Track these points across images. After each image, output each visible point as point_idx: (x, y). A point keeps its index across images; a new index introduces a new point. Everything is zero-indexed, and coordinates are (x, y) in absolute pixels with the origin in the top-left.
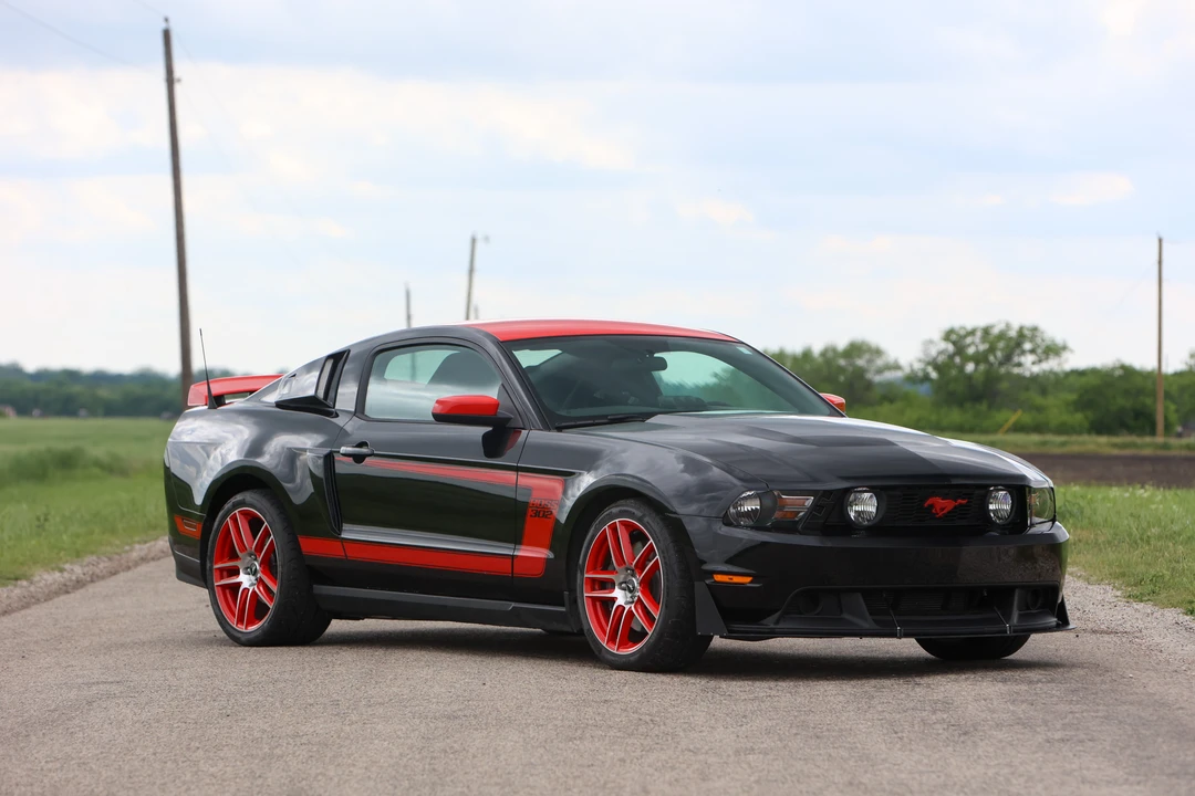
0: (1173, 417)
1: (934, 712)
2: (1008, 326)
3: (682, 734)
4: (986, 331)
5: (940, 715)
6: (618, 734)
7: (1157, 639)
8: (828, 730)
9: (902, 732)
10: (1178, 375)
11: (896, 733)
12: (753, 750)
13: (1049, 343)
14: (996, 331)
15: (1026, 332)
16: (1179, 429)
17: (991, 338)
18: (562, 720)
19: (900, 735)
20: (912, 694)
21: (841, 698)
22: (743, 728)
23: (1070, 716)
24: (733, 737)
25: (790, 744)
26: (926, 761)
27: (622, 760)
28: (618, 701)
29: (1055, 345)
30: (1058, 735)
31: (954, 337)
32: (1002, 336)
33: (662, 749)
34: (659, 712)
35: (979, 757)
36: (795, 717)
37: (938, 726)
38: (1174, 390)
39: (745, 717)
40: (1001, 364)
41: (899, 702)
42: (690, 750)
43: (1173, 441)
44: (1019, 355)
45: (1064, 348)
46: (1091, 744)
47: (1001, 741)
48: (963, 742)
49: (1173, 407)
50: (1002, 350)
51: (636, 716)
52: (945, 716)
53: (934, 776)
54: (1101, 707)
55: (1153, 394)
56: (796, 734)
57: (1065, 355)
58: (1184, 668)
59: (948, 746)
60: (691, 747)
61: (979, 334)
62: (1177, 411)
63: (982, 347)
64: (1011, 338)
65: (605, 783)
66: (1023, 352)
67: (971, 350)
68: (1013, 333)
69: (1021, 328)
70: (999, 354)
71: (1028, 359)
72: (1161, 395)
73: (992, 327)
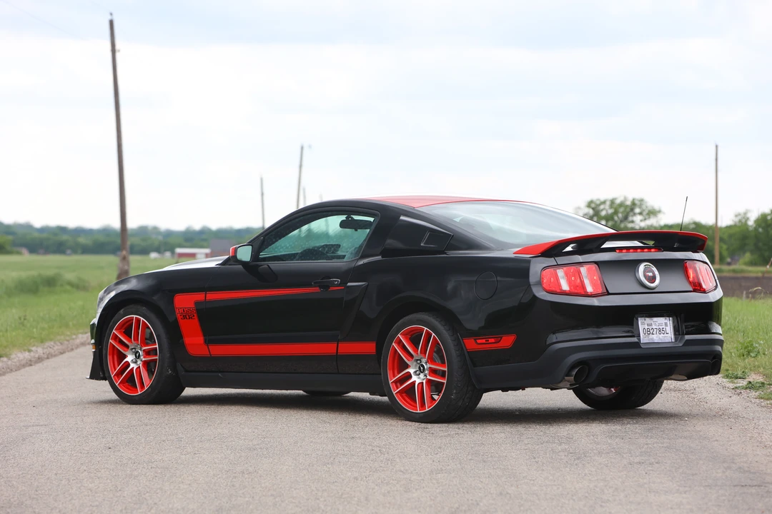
0: (725, 253)
1: (560, 444)
2: (626, 199)
3: (398, 460)
4: (612, 202)
5: (564, 446)
6: (357, 460)
7: (705, 395)
8: (491, 456)
9: (538, 458)
10: (729, 227)
11: (535, 458)
12: (442, 470)
13: (650, 208)
14: (618, 201)
15: (637, 202)
16: (729, 260)
17: (615, 206)
18: (322, 451)
19: (537, 460)
20: (548, 432)
21: (503, 435)
22: (438, 456)
23: (646, 446)
24: (431, 462)
25: (466, 466)
26: (551, 478)
27: (356, 478)
28: (360, 438)
29: (654, 209)
30: (637, 460)
31: (593, 205)
32: (621, 205)
33: (383, 470)
34: (386, 445)
35: (585, 475)
36: (472, 447)
37: (561, 454)
38: (725, 237)
39: (440, 448)
40: (621, 221)
41: (539, 437)
42: (401, 471)
43: (725, 267)
44: (632, 216)
45: (660, 211)
46: (657, 465)
47: (600, 464)
48: (576, 464)
49: (725, 247)
50: (622, 213)
51: (370, 448)
52: (567, 447)
53: (555, 488)
54: (666, 440)
55: (713, 239)
56: (471, 459)
57: (660, 216)
58: (720, 413)
59: (566, 467)
60: (402, 469)
61: (608, 203)
62: (728, 249)
63: (610, 211)
64: (627, 206)
65: (342, 494)
66: (635, 214)
67: (603, 213)
68: (628, 203)
69: (634, 200)
70: (620, 215)
71: (637, 219)
72: (717, 240)
73: (615, 199)
